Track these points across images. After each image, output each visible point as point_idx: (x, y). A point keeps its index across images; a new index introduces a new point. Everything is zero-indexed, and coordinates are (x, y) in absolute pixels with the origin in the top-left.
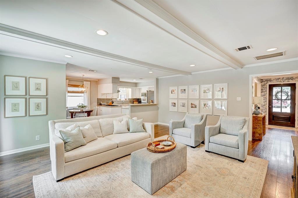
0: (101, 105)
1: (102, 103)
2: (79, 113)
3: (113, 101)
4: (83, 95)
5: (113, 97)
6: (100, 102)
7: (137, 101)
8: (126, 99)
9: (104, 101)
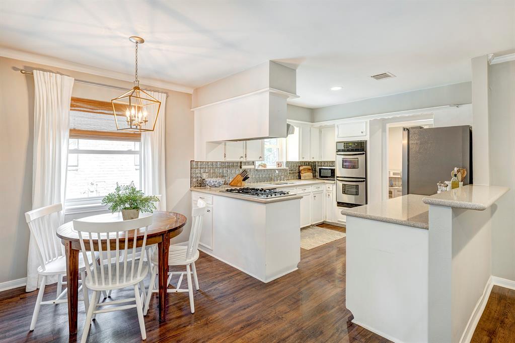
0: (201, 184)
1: (210, 180)
2: (104, 249)
3: (245, 171)
4: (137, 149)
5: (246, 155)
6: (200, 174)
7: (310, 169)
8: (278, 164)
9: (213, 173)
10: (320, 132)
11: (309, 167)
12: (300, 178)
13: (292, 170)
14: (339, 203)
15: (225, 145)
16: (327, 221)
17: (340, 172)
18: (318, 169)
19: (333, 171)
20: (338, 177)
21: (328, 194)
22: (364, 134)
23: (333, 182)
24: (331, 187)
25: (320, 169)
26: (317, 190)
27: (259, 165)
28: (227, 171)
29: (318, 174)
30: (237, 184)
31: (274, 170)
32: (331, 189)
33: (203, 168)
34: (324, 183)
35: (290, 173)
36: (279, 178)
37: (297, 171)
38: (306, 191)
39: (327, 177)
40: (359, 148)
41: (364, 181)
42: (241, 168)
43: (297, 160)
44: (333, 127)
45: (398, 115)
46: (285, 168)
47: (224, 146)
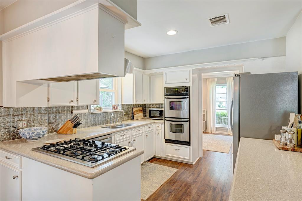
5: (77, 98)
6: (13, 122)
7: (141, 111)
8: (114, 107)
9: (34, 120)
10: (150, 79)
11: (141, 109)
12: (133, 118)
13: (126, 112)
14: (166, 140)
15: (49, 86)
16: (157, 155)
17: (167, 113)
18: (148, 110)
19: (161, 112)
20: (166, 118)
21: (157, 132)
22: (188, 81)
23: (161, 121)
24: (160, 126)
25: (150, 110)
26: (148, 129)
27: (95, 109)
28: (56, 117)
29: (148, 114)
30: (66, 132)
31: (111, 113)
32: (160, 128)
33: (18, 115)
34: (154, 122)
35: (125, 115)
36: (115, 120)
37: (131, 113)
38: (140, 132)
39: (156, 117)
40: (184, 92)
41: (188, 121)
42: (72, 113)
43: (131, 103)
44: (161, 74)
45: (215, 65)
46: (120, 110)
47: (47, 88)
